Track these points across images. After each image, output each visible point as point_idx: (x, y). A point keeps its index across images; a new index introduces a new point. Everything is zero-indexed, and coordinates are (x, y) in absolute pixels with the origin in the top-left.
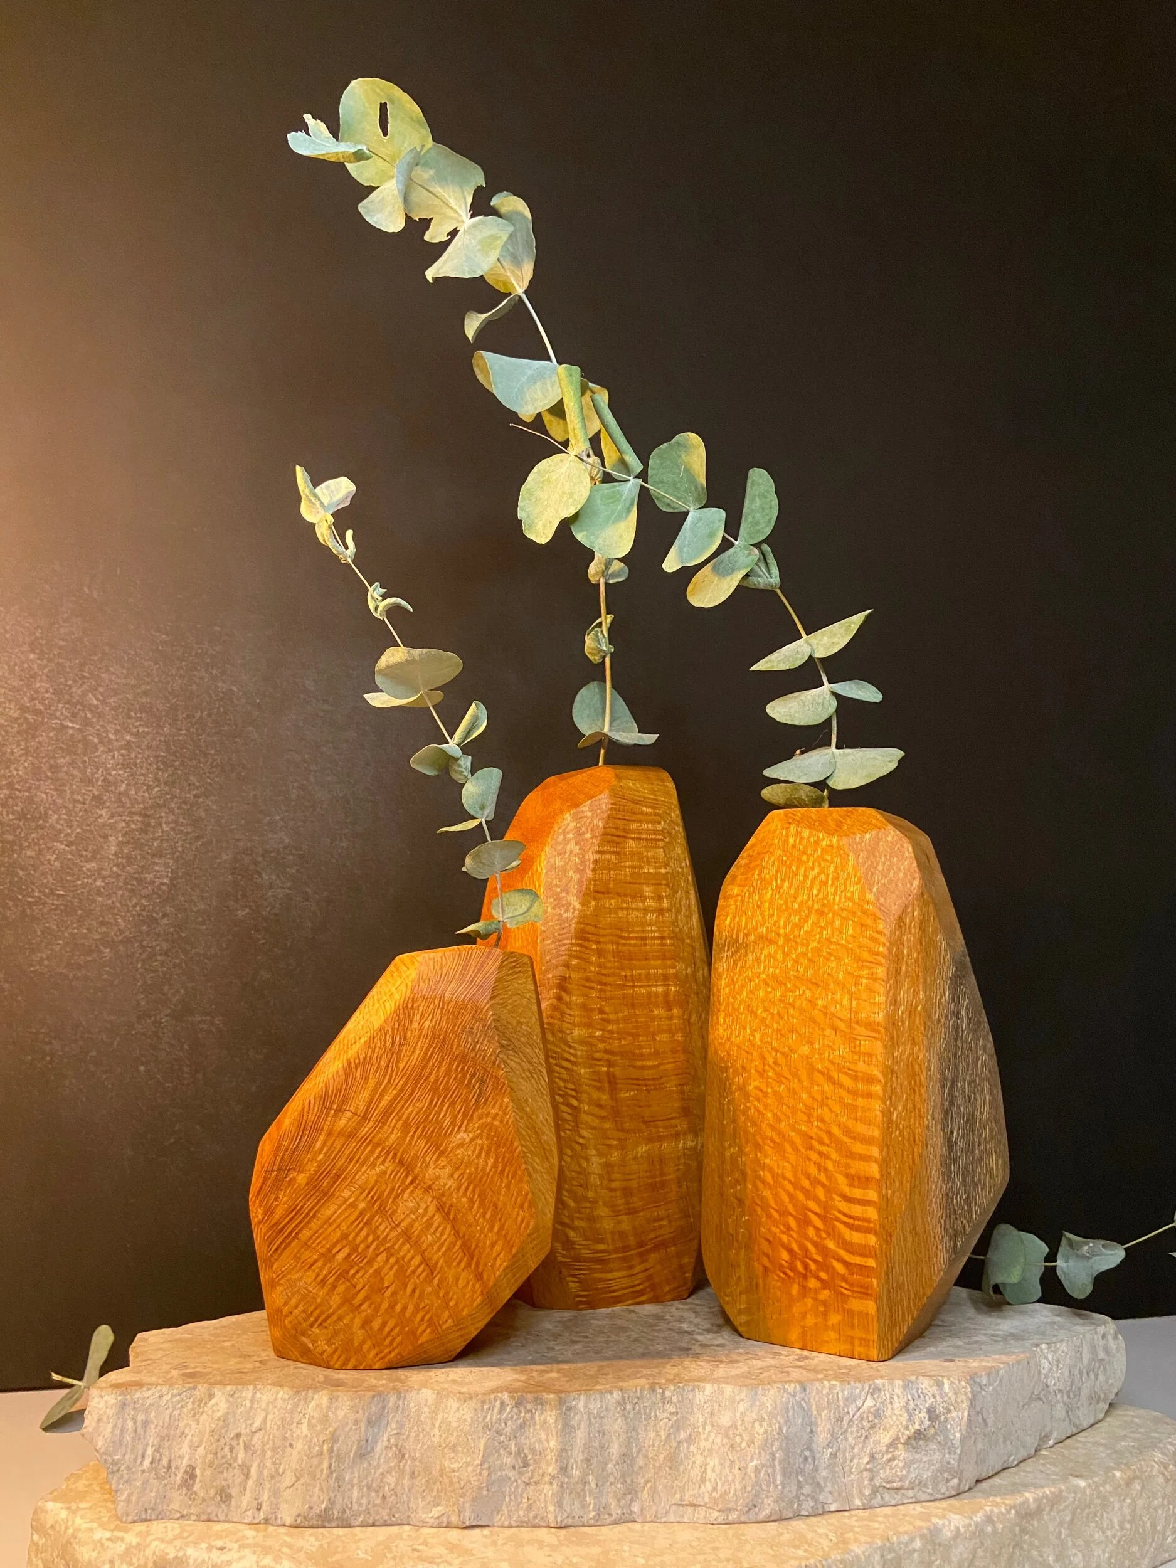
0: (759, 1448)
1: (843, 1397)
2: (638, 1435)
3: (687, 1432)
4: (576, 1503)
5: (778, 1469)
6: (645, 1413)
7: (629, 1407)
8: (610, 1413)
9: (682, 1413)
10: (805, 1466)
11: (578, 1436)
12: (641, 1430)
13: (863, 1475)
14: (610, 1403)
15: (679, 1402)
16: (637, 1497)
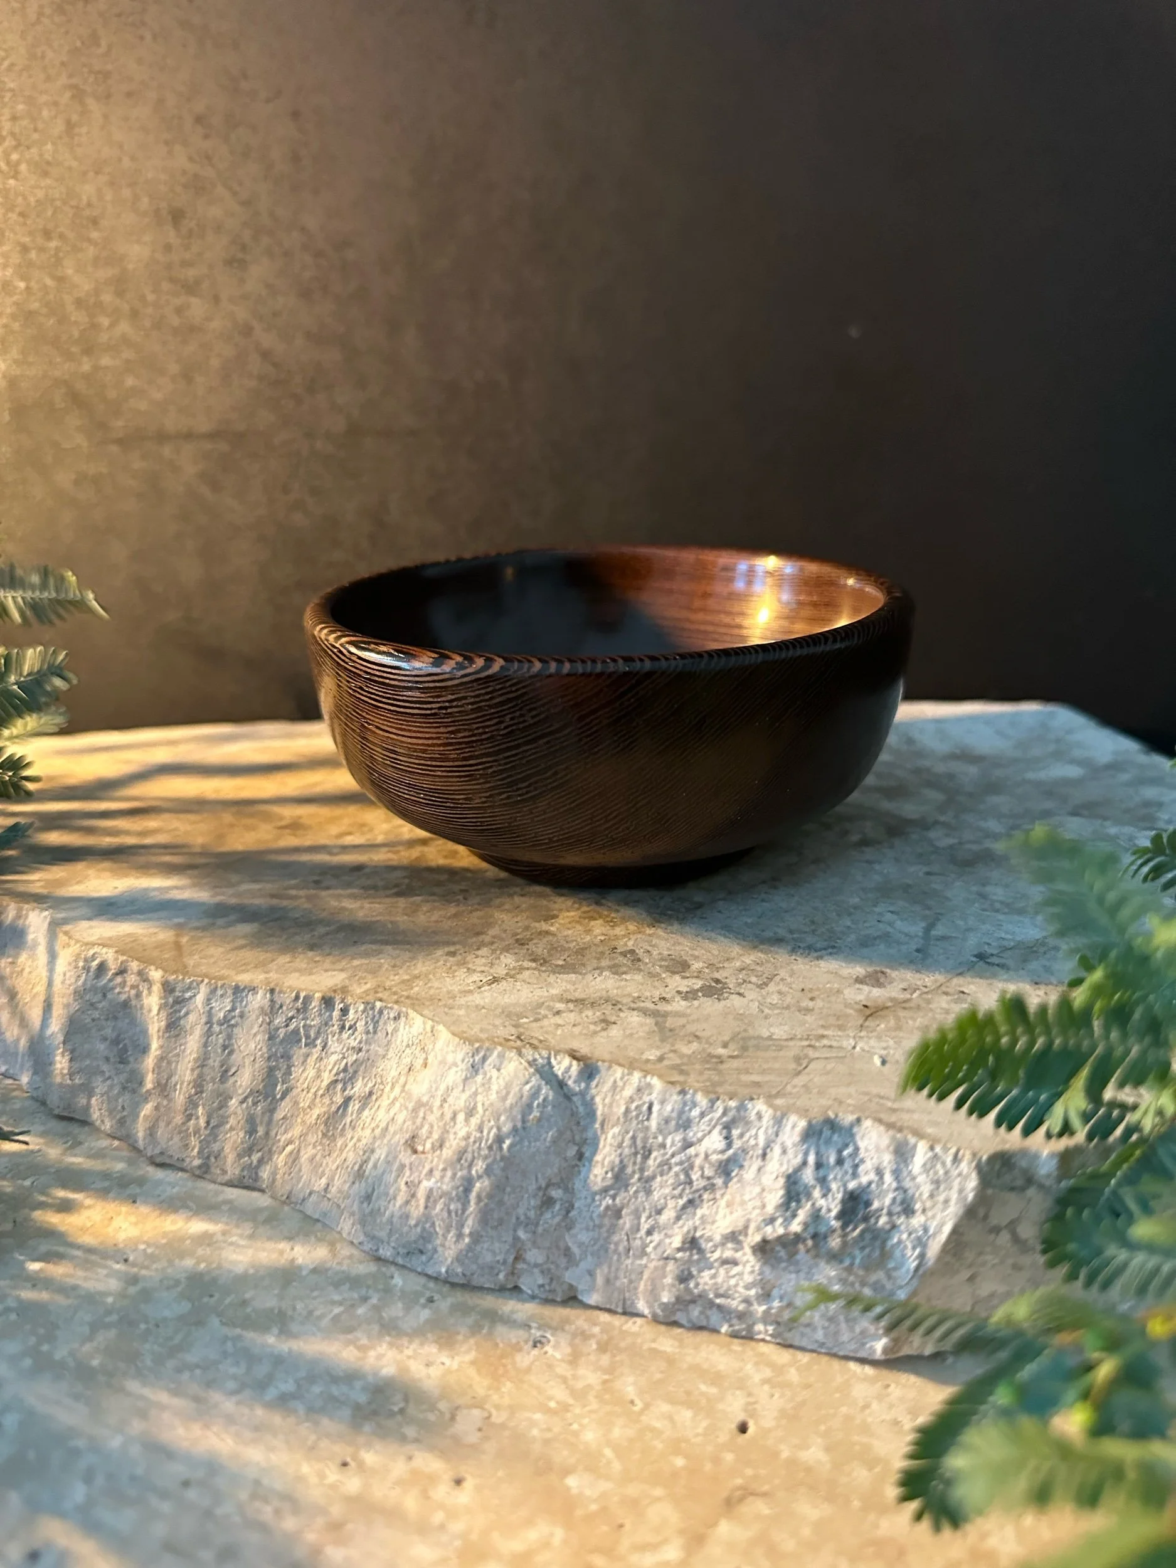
0: (445, 1161)
1: (660, 1113)
2: (289, 1067)
3: (366, 1085)
4: (176, 1139)
5: (472, 1207)
6: (307, 1037)
7: (279, 1020)
8: (247, 1023)
9: (368, 1051)
10: (541, 1214)
11: (188, 1045)
12: (296, 1060)
13: (666, 1264)
14: (250, 1007)
15: (368, 1033)
16: (270, 1159)
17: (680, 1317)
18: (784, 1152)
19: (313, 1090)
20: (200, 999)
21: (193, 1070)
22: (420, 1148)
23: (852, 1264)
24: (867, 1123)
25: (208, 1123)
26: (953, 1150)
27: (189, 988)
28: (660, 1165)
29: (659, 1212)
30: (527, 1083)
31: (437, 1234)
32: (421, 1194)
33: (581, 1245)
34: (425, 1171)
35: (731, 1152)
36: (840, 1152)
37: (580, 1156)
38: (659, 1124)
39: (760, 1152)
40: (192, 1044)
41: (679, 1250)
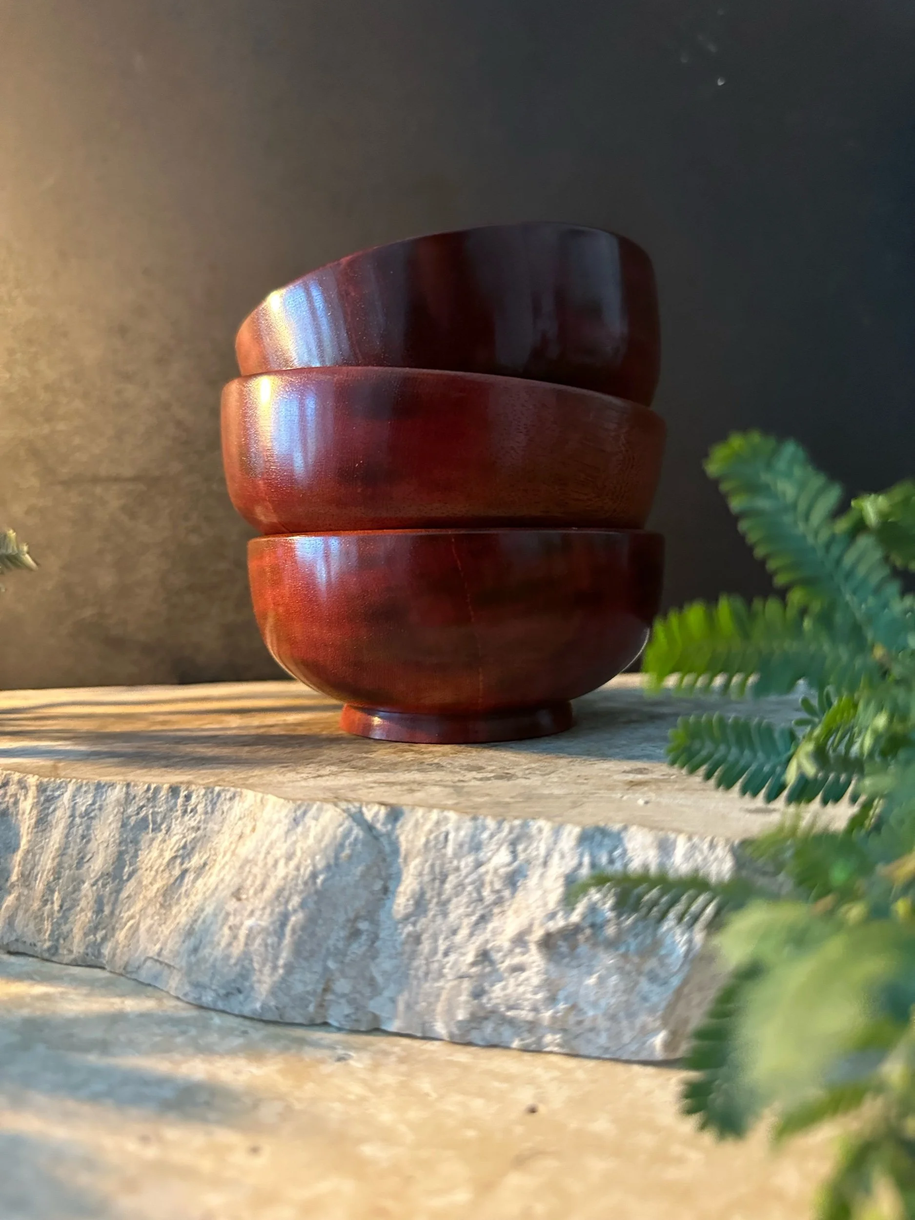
0: (265, 901)
1: (455, 840)
2: (136, 851)
3: (201, 858)
4: (32, 926)
5: (287, 940)
6: (154, 822)
7: (130, 810)
8: (104, 814)
9: (205, 829)
10: (349, 945)
11: (52, 838)
12: (143, 845)
13: (461, 983)
14: (108, 801)
15: (206, 813)
16: (113, 936)
17: (474, 1036)
18: (563, 857)
19: (155, 868)
20: (67, 796)
21: (53, 859)
22: (244, 896)
23: (627, 951)
24: (633, 829)
25: (61, 906)
26: (709, 839)
27: (59, 788)
28: (455, 887)
29: (454, 932)
30: (341, 825)
31: (254, 970)
32: (243, 933)
33: (384, 973)
34: (246, 913)
35: (516, 864)
36: (610, 853)
37: (385, 890)
38: (454, 849)
39: (541, 860)
40: (56, 836)
41: (473, 964)
